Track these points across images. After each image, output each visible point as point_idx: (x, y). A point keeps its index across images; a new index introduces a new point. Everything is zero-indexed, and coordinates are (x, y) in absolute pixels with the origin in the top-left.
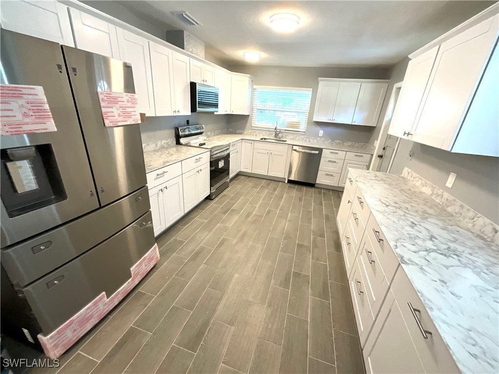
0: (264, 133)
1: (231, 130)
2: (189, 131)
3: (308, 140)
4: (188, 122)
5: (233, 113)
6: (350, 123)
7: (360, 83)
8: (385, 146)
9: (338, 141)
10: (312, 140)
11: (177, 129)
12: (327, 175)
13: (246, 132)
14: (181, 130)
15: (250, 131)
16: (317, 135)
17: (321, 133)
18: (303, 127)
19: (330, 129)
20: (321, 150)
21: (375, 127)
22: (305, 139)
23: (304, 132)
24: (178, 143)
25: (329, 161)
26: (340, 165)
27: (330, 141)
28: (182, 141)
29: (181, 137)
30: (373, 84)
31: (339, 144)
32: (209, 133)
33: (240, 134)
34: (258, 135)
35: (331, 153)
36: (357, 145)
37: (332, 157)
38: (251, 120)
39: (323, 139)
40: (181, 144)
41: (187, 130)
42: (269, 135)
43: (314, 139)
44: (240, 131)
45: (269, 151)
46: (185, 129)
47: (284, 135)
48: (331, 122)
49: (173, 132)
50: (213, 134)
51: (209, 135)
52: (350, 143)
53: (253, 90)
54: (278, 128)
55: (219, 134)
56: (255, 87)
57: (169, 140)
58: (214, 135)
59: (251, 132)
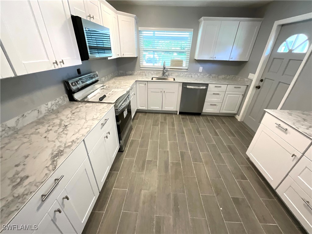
0: (152, 72)
1: (121, 72)
2: (83, 82)
3: (190, 75)
4: (79, 71)
5: (124, 56)
6: (228, 60)
7: (239, 22)
8: (263, 79)
9: (214, 75)
10: (193, 76)
11: (66, 84)
12: (211, 105)
13: (136, 73)
14: (72, 84)
15: (139, 72)
16: (197, 71)
17: (201, 69)
18: (185, 65)
19: (208, 66)
20: (207, 85)
21: (247, 61)
22: (188, 75)
23: (187, 69)
24: (72, 99)
25: (214, 94)
26: (222, 96)
27: (208, 75)
28: (77, 96)
29: (74, 93)
30: (250, 22)
31: (215, 77)
32: (103, 79)
33: (131, 75)
34: (147, 74)
35: (216, 87)
36: (228, 77)
37: (216, 90)
38: (140, 62)
39: (202, 74)
40: (76, 101)
41: (80, 82)
42: (157, 74)
43: (195, 75)
44: (130, 72)
45: (162, 90)
46: (77, 82)
47: (170, 73)
48: (212, 59)
49: (62, 87)
50: (107, 79)
51: (103, 80)
52: (223, 76)
53: (138, 32)
54: (166, 67)
55: (112, 77)
56: (140, 28)
57: (58, 99)
58: (109, 80)
59: (141, 72)
